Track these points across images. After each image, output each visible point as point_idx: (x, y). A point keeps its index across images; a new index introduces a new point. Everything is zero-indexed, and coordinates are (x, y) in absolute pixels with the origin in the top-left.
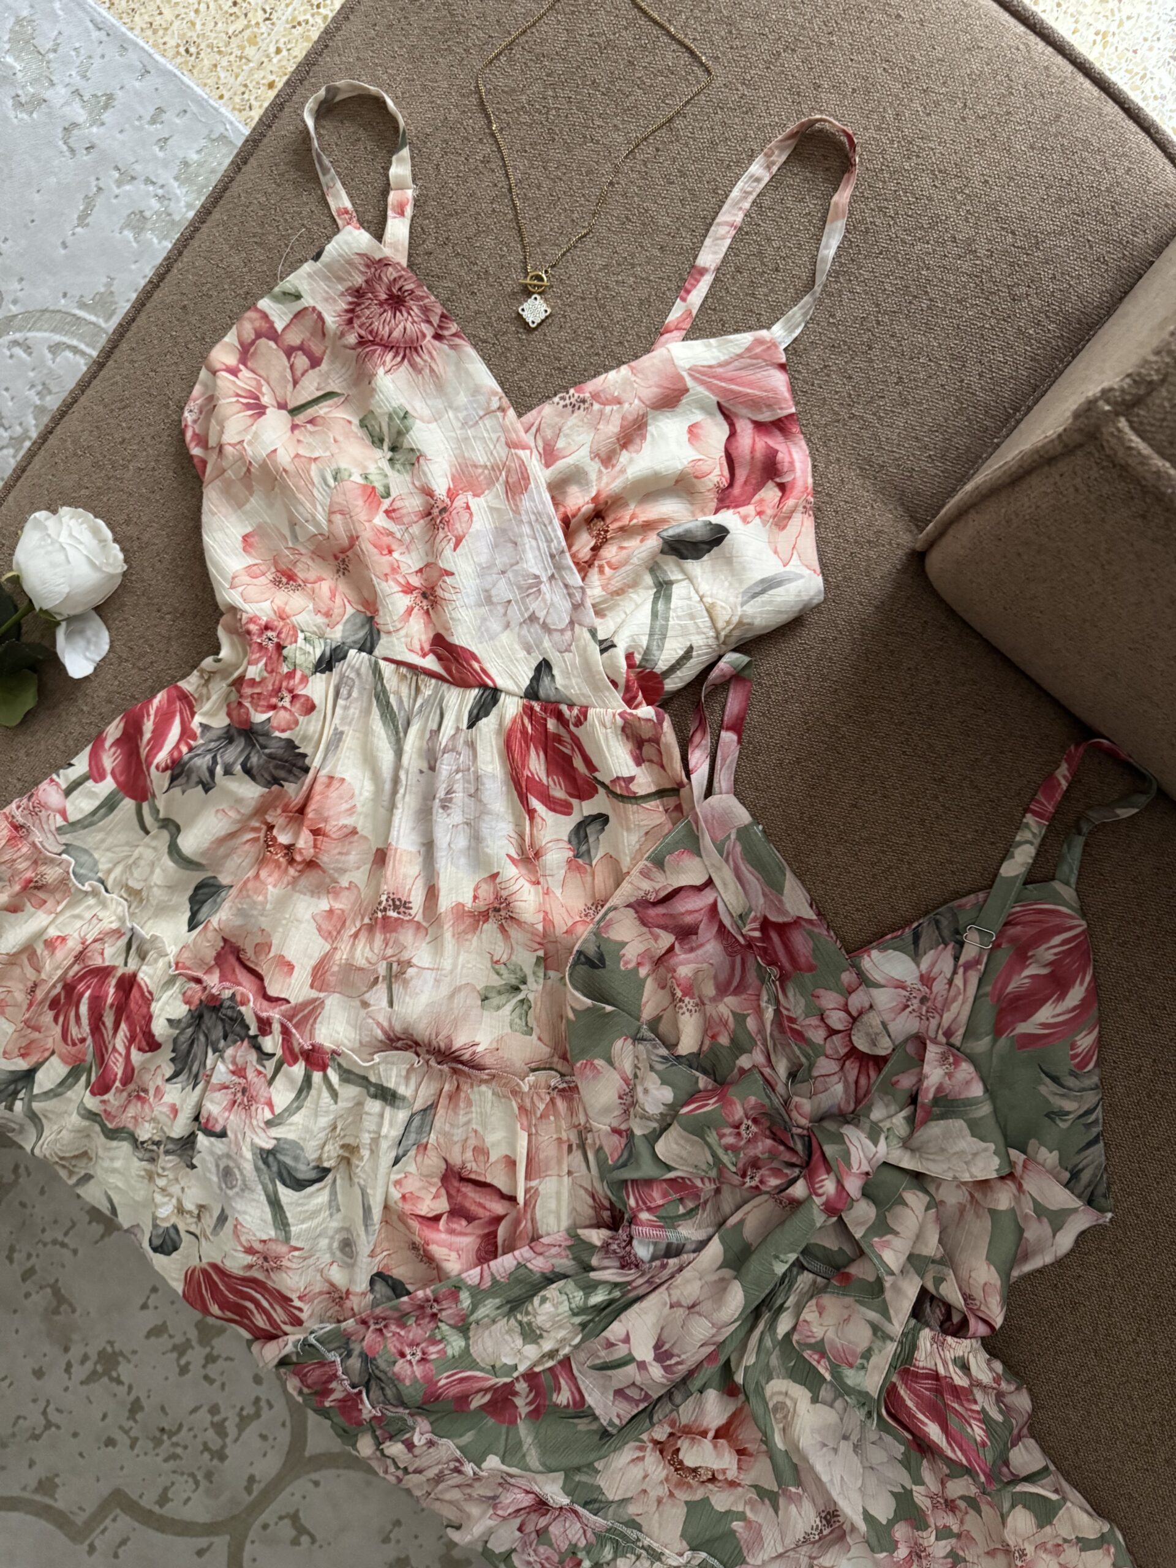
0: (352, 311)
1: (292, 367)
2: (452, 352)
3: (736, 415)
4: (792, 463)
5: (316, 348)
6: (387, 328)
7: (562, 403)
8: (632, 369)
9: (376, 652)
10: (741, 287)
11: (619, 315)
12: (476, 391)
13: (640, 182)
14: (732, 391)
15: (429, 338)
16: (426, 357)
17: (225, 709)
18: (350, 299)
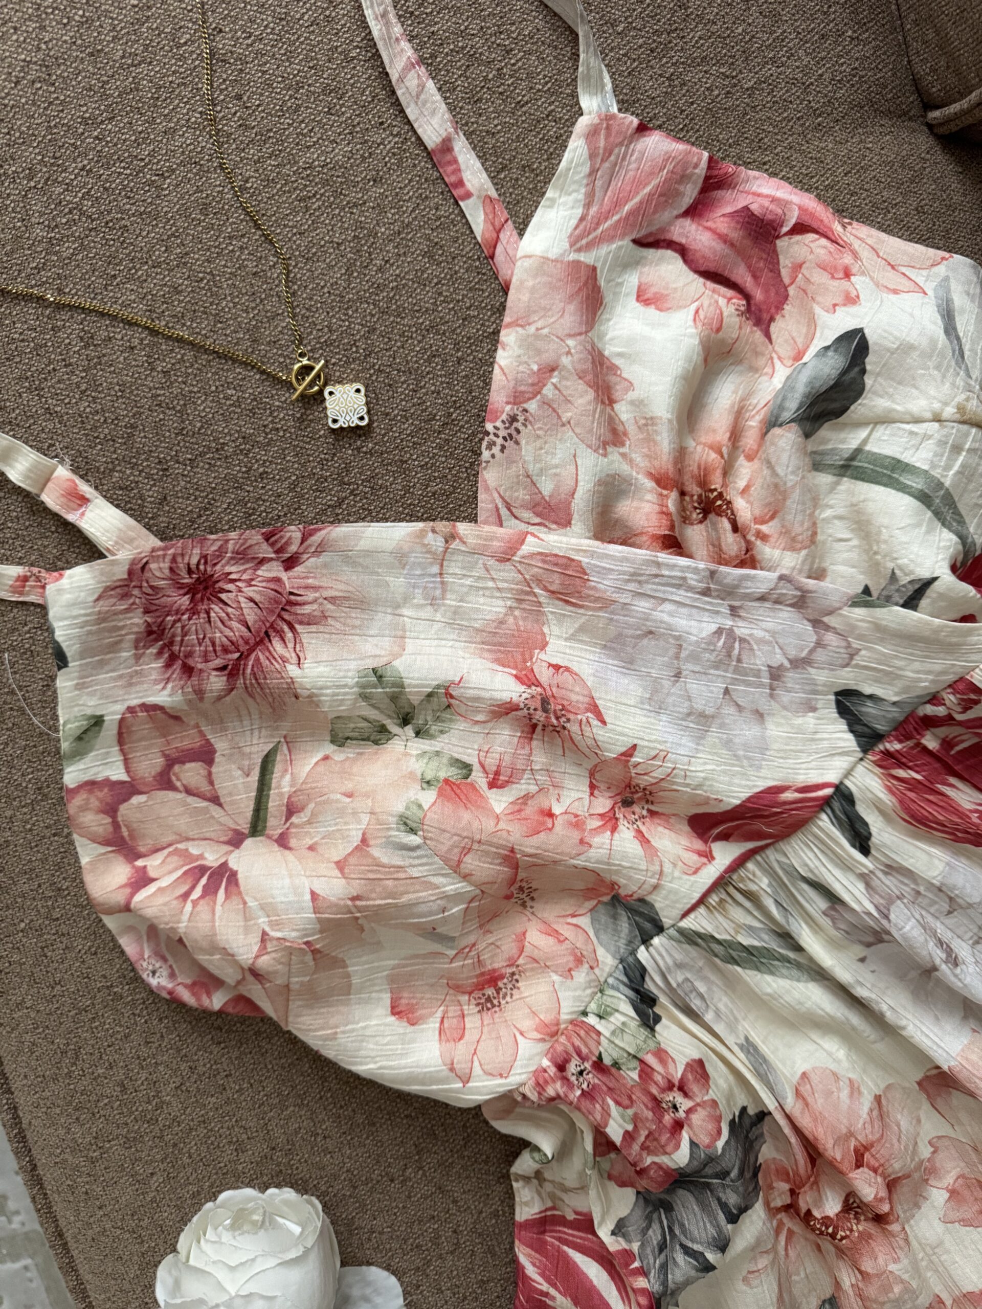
0: (173, 658)
1: (189, 791)
2: (324, 558)
3: (662, 230)
4: (774, 200)
5: (186, 740)
6: (235, 624)
7: (496, 450)
8: (514, 324)
9: (666, 922)
10: (499, 113)
11: (426, 297)
12: (400, 558)
13: (267, 149)
14: (631, 213)
15: (284, 576)
16: (311, 596)
17: (612, 1187)
18: (153, 650)
